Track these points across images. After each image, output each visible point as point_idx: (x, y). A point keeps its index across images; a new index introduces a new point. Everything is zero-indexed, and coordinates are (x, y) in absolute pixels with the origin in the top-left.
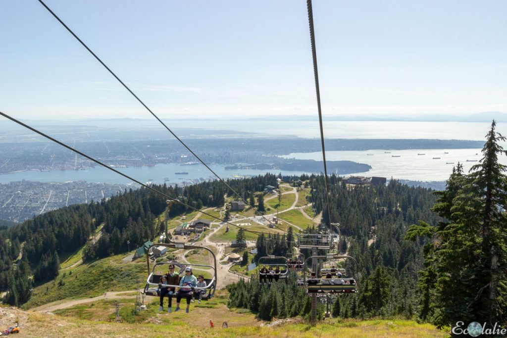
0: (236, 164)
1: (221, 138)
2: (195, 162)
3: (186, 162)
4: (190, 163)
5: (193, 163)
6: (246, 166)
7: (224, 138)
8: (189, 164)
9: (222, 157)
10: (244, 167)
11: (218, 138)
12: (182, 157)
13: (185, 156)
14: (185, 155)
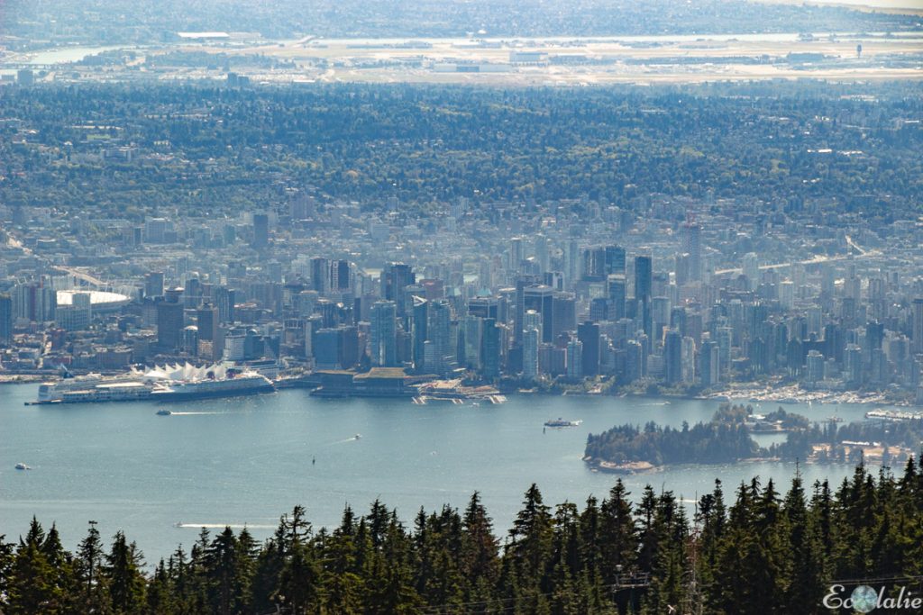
0: (735, 396)
1: (556, 77)
2: (220, 370)
3: (112, 365)
4: (162, 377)
5: (192, 374)
6: (852, 432)
7: (589, 78)
8: (145, 397)
9: (555, 312)
10: (817, 436)
11: (522, 77)
12: (65, 298)
13: (97, 297)
14: (110, 274)
